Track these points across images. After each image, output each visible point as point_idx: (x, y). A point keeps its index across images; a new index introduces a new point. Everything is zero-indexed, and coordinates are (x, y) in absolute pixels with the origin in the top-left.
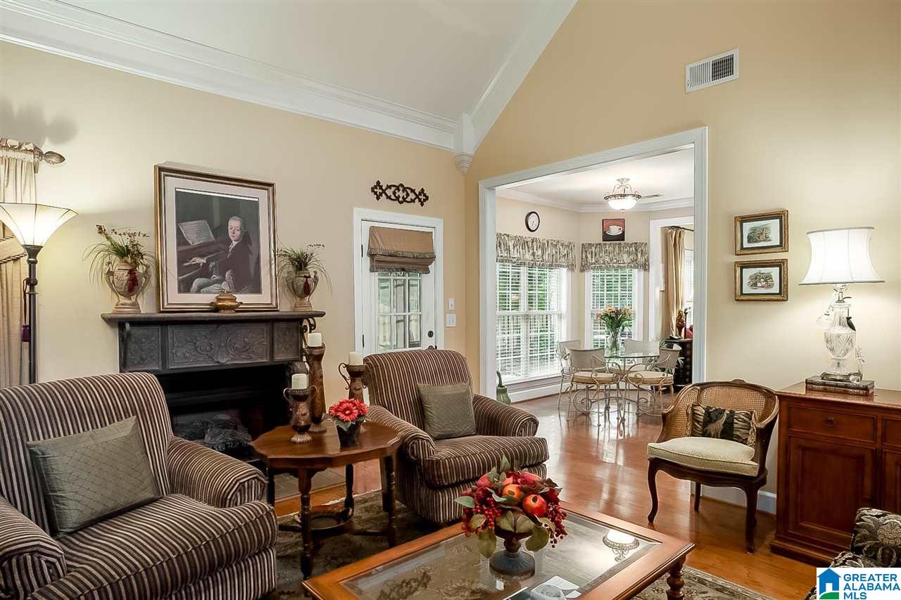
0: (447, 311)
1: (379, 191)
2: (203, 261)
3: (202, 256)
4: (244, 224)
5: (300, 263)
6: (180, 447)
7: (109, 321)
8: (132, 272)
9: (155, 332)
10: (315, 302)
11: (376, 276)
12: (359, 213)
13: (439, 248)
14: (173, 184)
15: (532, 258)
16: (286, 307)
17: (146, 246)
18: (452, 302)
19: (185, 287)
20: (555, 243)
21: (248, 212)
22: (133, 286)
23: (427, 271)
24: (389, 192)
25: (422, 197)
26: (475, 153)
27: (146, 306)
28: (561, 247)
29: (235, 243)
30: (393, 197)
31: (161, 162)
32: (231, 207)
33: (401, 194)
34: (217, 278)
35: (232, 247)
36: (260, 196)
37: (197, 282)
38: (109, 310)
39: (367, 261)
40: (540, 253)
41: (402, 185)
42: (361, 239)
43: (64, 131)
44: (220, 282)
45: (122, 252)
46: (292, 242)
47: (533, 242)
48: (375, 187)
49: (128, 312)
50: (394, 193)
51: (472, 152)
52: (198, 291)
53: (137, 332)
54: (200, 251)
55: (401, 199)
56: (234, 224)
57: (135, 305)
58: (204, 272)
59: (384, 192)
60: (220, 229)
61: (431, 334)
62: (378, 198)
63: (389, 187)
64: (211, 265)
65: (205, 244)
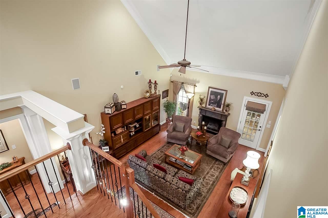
0: (268, 124)
1: (252, 93)
3: (213, 101)
5: (228, 106)
7: (199, 108)
8: (201, 102)
11: (247, 111)
12: (245, 98)
13: (268, 109)
14: (211, 89)
18: (270, 122)
19: (209, 105)
21: (222, 95)
22: (201, 104)
23: (263, 113)
25: (266, 96)
29: (218, 100)
30: (257, 95)
31: (210, 86)
33: (259, 94)
36: (224, 92)
37: (211, 104)
38: (199, 106)
39: (245, 108)
41: (260, 93)
42: (245, 102)
43: (198, 82)
44: (215, 105)
45: (201, 99)
46: (228, 101)
48: (252, 92)
52: (211, 106)
55: (259, 96)
56: (219, 97)
58: (213, 103)
59: (254, 94)
60: (216, 97)
61: (260, 127)
62: (252, 95)
63: (255, 93)
64: (214, 102)
65: (213, 99)
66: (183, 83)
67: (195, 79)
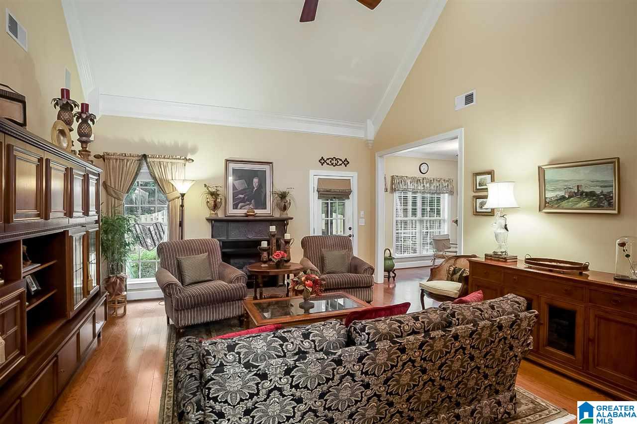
0: (359, 217)
1: (322, 161)
2: (242, 196)
3: (242, 194)
4: (260, 180)
5: (283, 196)
6: (223, 265)
7: (208, 220)
8: (215, 202)
9: (225, 224)
10: (290, 213)
11: (321, 201)
12: (312, 172)
13: (354, 187)
14: (232, 166)
15: (422, 188)
16: (277, 215)
17: (221, 191)
18: (362, 213)
19: (235, 207)
20: (439, 180)
21: (262, 175)
22: (215, 207)
23: (348, 198)
24: (328, 162)
25: (346, 163)
26: (375, 139)
27: (220, 215)
28: (443, 182)
29: (256, 188)
30: (330, 164)
31: (227, 158)
32: (255, 173)
33: (334, 162)
34: (248, 203)
35: (254, 190)
36: (266, 168)
37: (240, 205)
38: (208, 216)
39: (316, 194)
40: (428, 185)
41: (334, 158)
42: (313, 184)
43: (194, 150)
44: (249, 205)
45: (212, 194)
46: (280, 187)
47: (423, 179)
48: (321, 160)
49: (214, 217)
50: (331, 162)
51: (373, 139)
52: (241, 209)
53: (218, 224)
54: (241, 192)
55: (334, 164)
56: (256, 180)
57: (216, 214)
58: (243, 200)
59: (325, 161)
60: (250, 183)
61: (350, 229)
62: (322, 165)
63: (328, 159)
64: (246, 198)
65: (244, 189)
66: (145, 156)
67: (180, 142)
